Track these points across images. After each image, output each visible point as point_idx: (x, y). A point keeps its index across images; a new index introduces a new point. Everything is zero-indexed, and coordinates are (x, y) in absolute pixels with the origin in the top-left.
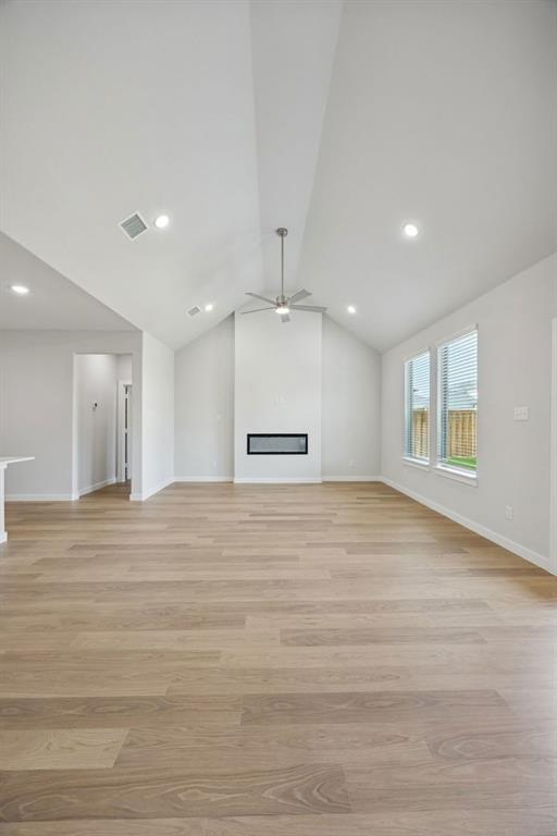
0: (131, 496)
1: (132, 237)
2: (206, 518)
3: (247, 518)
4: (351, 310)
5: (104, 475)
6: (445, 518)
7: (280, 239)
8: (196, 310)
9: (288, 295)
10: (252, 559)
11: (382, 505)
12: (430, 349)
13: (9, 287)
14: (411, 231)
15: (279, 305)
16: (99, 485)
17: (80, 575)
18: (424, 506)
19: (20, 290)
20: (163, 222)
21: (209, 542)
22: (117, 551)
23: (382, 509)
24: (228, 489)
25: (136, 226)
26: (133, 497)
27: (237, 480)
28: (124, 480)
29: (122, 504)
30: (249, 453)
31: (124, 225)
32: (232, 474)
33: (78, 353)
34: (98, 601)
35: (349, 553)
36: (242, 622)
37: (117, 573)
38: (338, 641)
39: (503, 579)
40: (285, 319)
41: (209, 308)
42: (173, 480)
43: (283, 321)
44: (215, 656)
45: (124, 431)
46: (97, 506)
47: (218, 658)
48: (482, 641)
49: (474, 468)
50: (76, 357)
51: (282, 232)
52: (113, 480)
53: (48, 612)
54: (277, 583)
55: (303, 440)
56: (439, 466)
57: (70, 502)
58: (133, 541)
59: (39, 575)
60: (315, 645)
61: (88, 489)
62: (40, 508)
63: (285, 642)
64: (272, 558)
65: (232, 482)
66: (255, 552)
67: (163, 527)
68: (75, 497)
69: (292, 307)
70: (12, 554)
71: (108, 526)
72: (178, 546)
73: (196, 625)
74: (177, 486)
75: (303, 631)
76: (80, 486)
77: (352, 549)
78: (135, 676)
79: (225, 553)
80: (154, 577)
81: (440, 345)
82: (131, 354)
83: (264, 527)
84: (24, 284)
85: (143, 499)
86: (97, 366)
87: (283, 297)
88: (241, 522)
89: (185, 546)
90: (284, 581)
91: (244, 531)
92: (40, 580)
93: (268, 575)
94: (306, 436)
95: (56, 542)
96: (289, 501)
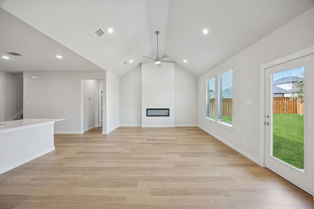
0: (102, 132)
1: (99, 37)
2: (129, 141)
3: (144, 141)
4: (185, 61)
5: (93, 124)
6: (221, 142)
7: (157, 35)
8: (126, 62)
9: (160, 57)
10: (144, 158)
11: (197, 137)
12: (215, 76)
13: (55, 56)
14: (205, 31)
15: (156, 61)
16: (91, 128)
17: (79, 164)
18: (213, 137)
19: (59, 57)
20: (110, 31)
21: (129, 151)
22: (94, 155)
23: (197, 138)
24: (139, 129)
25: (100, 33)
26: (103, 133)
27: (143, 126)
28: (101, 126)
29: (99, 135)
30: (147, 116)
31: (96, 33)
32: (141, 124)
33: (82, 79)
34: (84, 175)
35: (181, 156)
36: (136, 185)
37: (92, 164)
38: (172, 194)
39: (241, 168)
40: (159, 65)
41: (131, 61)
42: (119, 126)
43: (159, 66)
44: (124, 199)
45: (101, 107)
46: (90, 136)
47: (125, 200)
48: (229, 195)
49: (232, 123)
50: (82, 81)
51: (157, 33)
52: (97, 126)
53: (65, 179)
54: (152, 169)
55: (167, 111)
56: (219, 122)
57: (80, 134)
58: (100, 150)
59: (64, 164)
60: (163, 195)
61: (87, 129)
62: (69, 137)
63: (152, 194)
64: (151, 158)
65: (141, 127)
66: (145, 156)
67: (112, 145)
68: (82, 132)
69: (161, 61)
70: (56, 155)
71: (92, 145)
72: (117, 153)
73: (119, 186)
74: (120, 128)
75: (159, 189)
76: (84, 128)
77: (183, 155)
78: (92, 207)
79: (134, 156)
80: (106, 165)
81: (219, 75)
82: (102, 79)
83: (150, 145)
84: (61, 55)
85: (107, 134)
86: (91, 83)
87: (158, 57)
88: (142, 143)
89: (120, 153)
90: (154, 168)
91: (143, 147)
92: (64, 166)
93: (149, 165)
94: (169, 109)
95: (72, 150)
96: (162, 135)
